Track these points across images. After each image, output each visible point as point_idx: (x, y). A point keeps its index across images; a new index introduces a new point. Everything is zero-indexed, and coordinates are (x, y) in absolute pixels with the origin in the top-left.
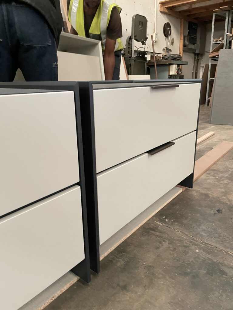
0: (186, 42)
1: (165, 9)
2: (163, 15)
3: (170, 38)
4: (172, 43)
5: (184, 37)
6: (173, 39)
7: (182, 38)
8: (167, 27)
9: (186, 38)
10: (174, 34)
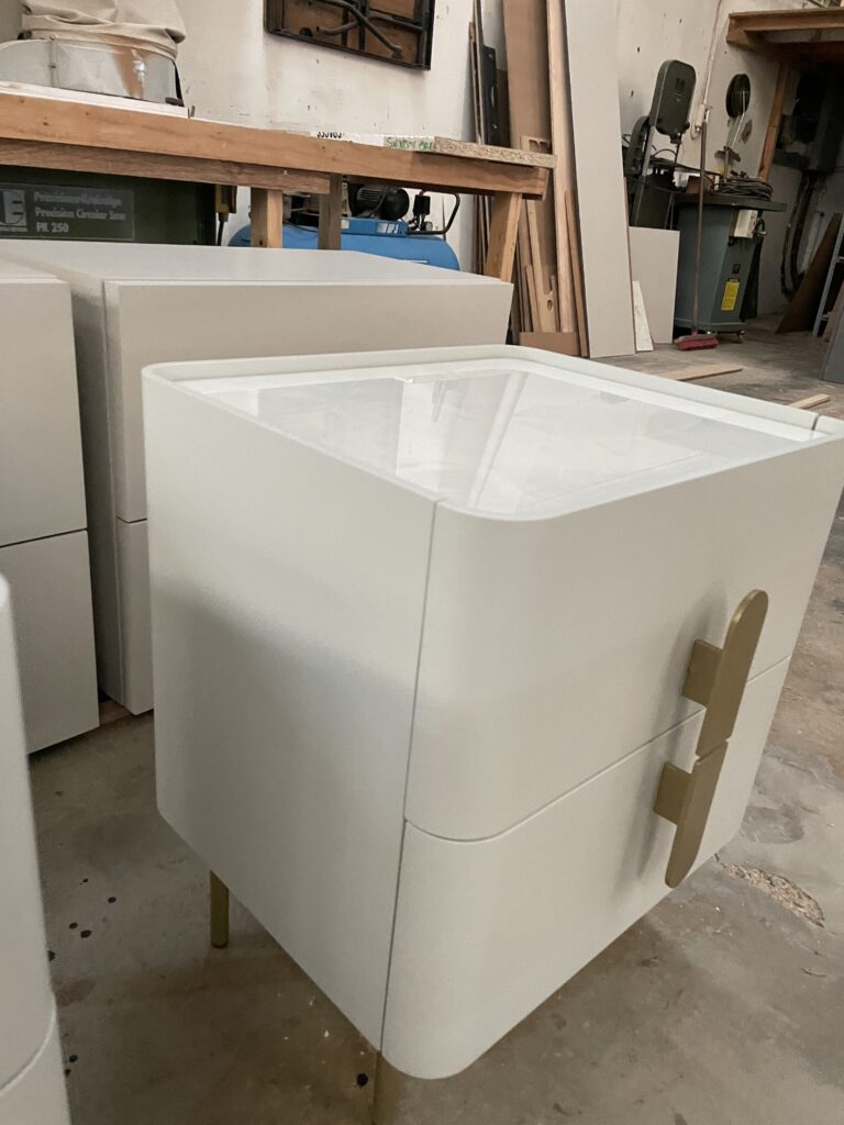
0: (787, 136)
1: (744, 35)
2: (735, 53)
3: (743, 119)
4: (746, 135)
5: (783, 118)
6: (749, 125)
7: (777, 121)
8: (740, 88)
9: (787, 124)
10: (755, 110)
